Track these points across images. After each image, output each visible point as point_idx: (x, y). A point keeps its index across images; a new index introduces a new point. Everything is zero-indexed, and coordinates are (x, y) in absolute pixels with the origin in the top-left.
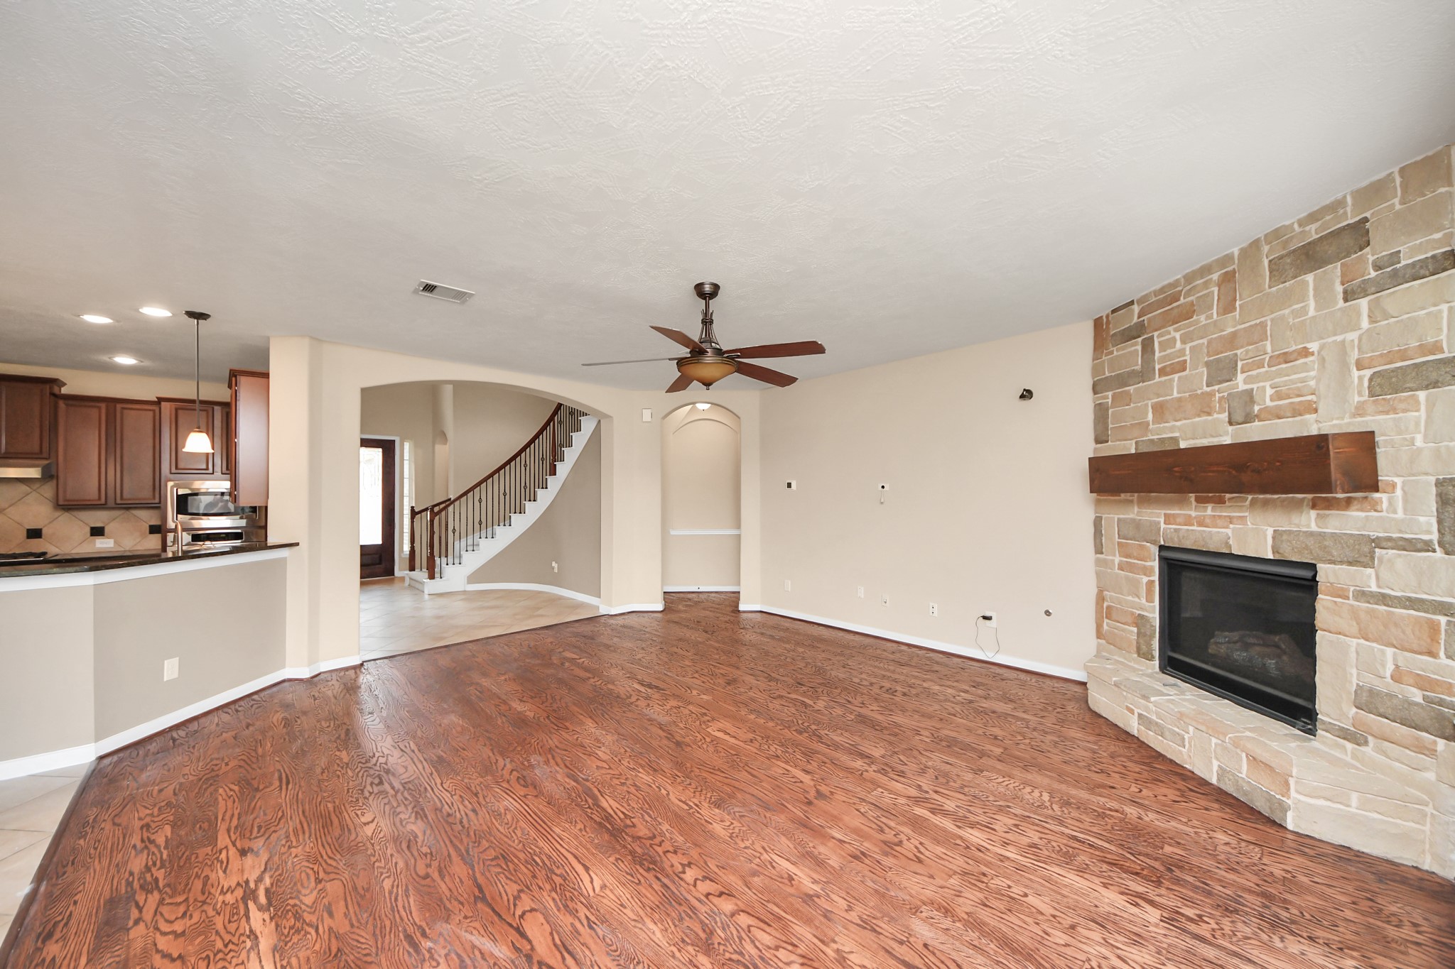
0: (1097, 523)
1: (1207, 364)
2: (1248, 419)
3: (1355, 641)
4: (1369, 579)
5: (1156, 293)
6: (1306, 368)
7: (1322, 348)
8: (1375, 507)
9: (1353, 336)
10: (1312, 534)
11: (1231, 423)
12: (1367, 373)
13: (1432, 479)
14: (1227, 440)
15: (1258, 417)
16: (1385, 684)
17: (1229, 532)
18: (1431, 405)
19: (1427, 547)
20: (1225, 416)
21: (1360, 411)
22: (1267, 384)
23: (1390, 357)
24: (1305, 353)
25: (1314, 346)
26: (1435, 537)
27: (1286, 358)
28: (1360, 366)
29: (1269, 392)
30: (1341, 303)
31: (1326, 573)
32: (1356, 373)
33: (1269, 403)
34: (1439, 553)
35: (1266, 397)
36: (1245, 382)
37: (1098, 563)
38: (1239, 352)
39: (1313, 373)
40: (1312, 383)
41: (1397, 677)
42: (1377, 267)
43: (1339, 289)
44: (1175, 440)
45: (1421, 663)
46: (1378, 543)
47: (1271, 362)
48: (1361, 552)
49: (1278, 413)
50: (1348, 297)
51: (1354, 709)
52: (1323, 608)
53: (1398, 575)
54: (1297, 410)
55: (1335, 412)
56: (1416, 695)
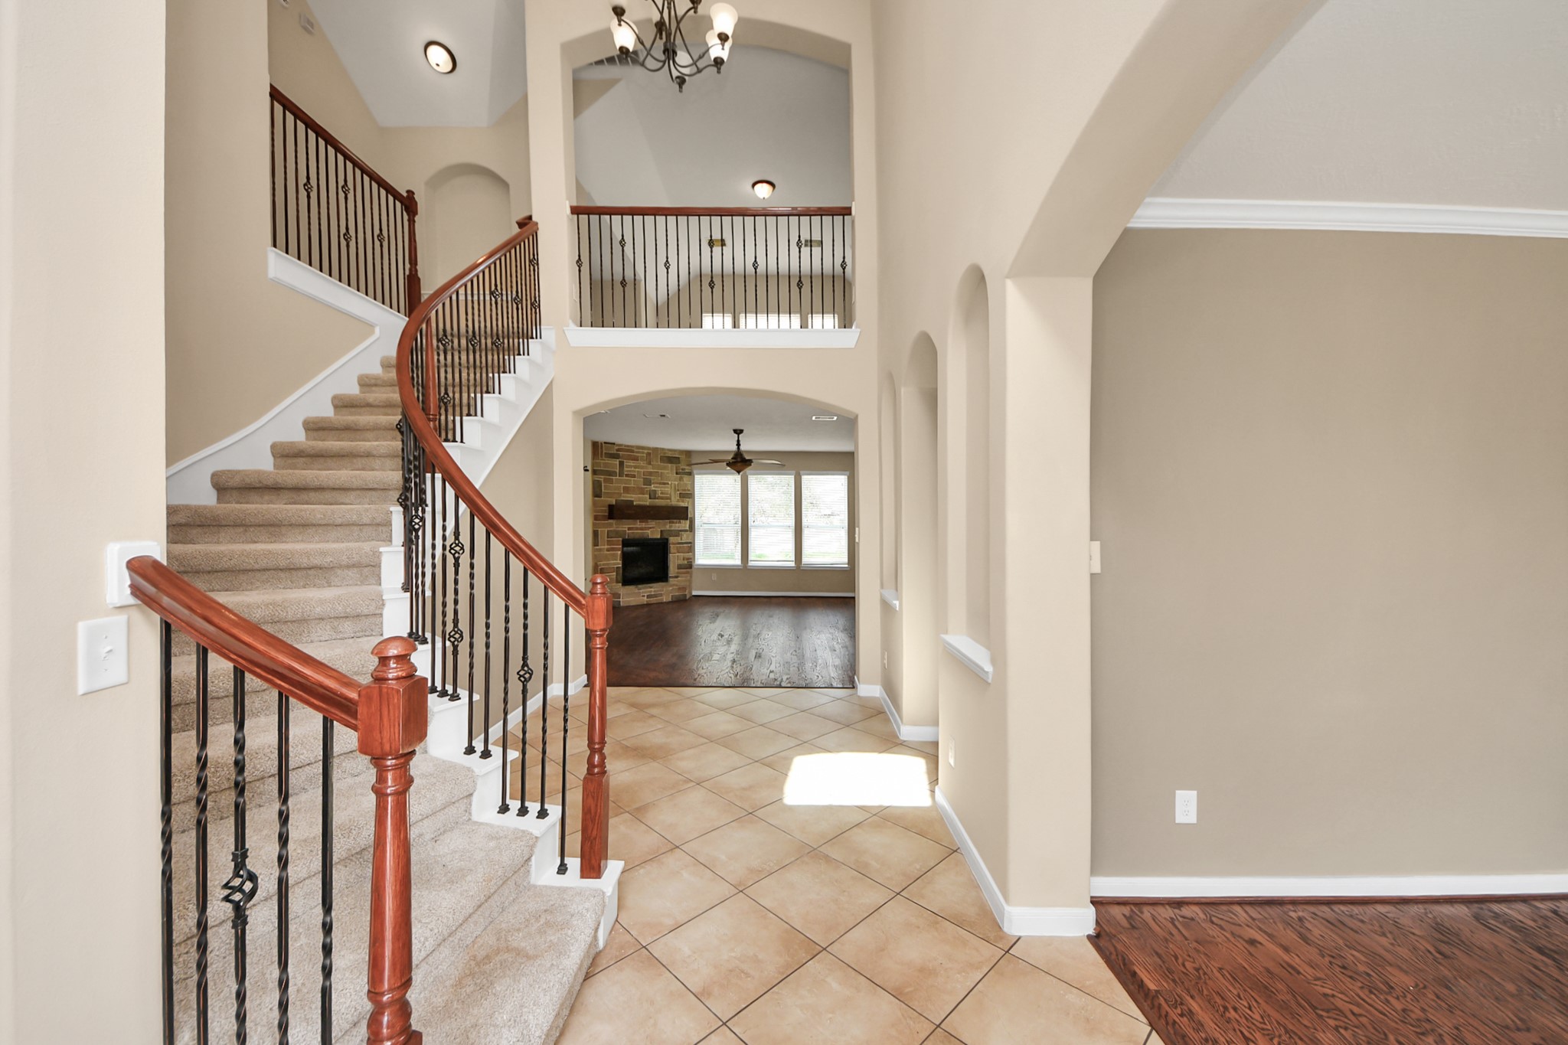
0: (595, 534)
1: (644, 478)
2: (655, 498)
3: (677, 554)
4: (678, 539)
5: (625, 446)
6: (668, 488)
9: (677, 483)
10: (668, 530)
11: (650, 498)
12: (679, 493)
13: (689, 517)
14: (648, 504)
15: (658, 498)
16: (681, 561)
17: (649, 532)
20: (648, 496)
22: (660, 489)
23: (684, 490)
24: (668, 484)
25: (670, 483)
26: (688, 528)
27: (664, 484)
28: (678, 490)
29: (660, 492)
30: (675, 474)
31: (672, 540)
34: (689, 532)
35: (659, 494)
36: (656, 487)
37: (594, 551)
38: (652, 478)
39: (670, 490)
40: (669, 492)
41: (684, 559)
42: (682, 469)
43: (675, 471)
44: (632, 501)
45: (687, 555)
46: (681, 531)
47: (660, 484)
48: (677, 533)
49: (662, 498)
50: (677, 474)
51: (677, 570)
52: (672, 548)
53: (685, 537)
54: (667, 498)
55: (675, 501)
56: (686, 562)
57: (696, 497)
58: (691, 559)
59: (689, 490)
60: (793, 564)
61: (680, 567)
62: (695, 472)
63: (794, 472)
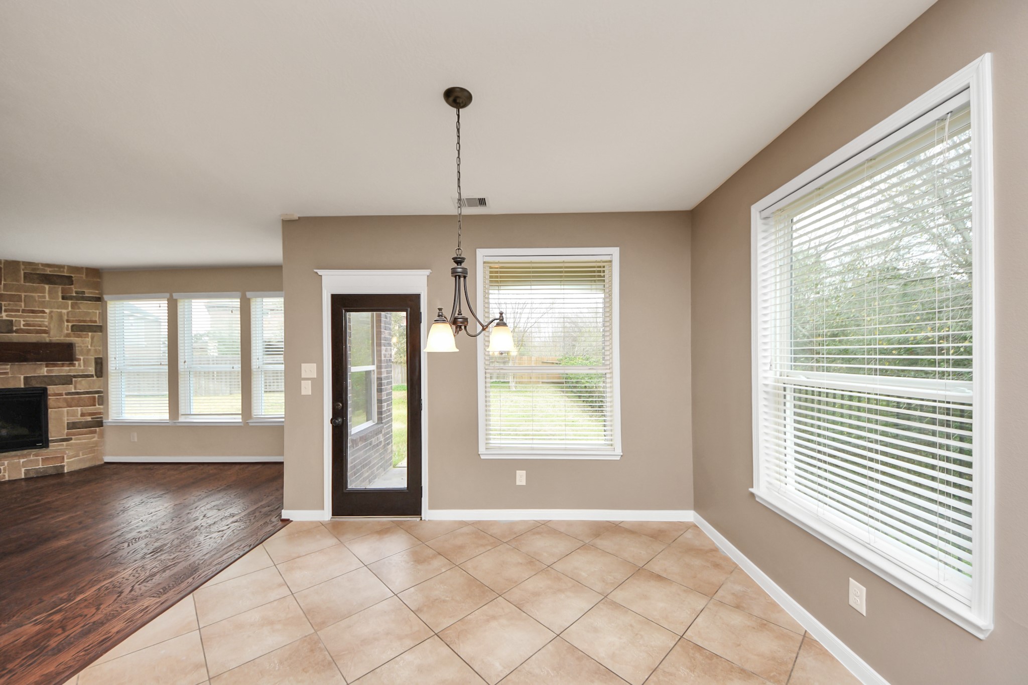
2: (11, 331)
3: (66, 409)
4: (70, 388)
6: (43, 317)
7: (51, 312)
8: (74, 365)
9: (64, 311)
10: (46, 376)
12: (70, 324)
13: (93, 357)
15: (16, 331)
16: (78, 418)
18: (92, 338)
19: (92, 376)
21: (68, 335)
22: (22, 320)
23: (80, 321)
24: (43, 312)
25: (47, 311)
26: (93, 373)
27: (33, 312)
28: (68, 321)
29: (22, 323)
30: (60, 299)
31: (51, 389)
32: (66, 324)
33: (22, 327)
34: (95, 378)
35: (20, 325)
36: (7, 316)
39: (46, 320)
40: (46, 323)
41: (83, 415)
42: (77, 293)
43: (60, 294)
45: (91, 409)
46: (75, 376)
47: (24, 311)
48: (67, 380)
49: (28, 332)
50: (63, 298)
51: (66, 431)
52: (51, 401)
53: (82, 385)
54: (38, 332)
55: (57, 335)
56: (89, 419)
57: (109, 331)
58: (100, 413)
59: (95, 322)
60: (239, 419)
61: (72, 426)
62: (106, 297)
63: (239, 294)
